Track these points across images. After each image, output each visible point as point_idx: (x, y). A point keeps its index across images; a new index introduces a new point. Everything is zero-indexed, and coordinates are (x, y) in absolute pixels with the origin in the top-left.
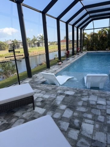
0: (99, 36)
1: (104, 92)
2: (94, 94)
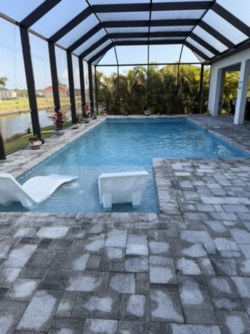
0: (129, 82)
1: (142, 215)
2: (118, 225)
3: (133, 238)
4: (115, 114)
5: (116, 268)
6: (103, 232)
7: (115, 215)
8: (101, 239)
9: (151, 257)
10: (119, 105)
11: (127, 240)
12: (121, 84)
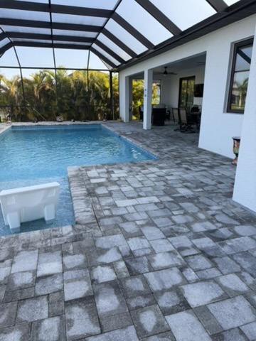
0: (35, 86)
1: (55, 230)
2: (27, 246)
3: (45, 257)
4: (22, 121)
5: (26, 294)
6: (8, 258)
7: (23, 235)
8: (5, 266)
9: (65, 274)
10: (27, 111)
11: (38, 261)
12: (26, 88)
